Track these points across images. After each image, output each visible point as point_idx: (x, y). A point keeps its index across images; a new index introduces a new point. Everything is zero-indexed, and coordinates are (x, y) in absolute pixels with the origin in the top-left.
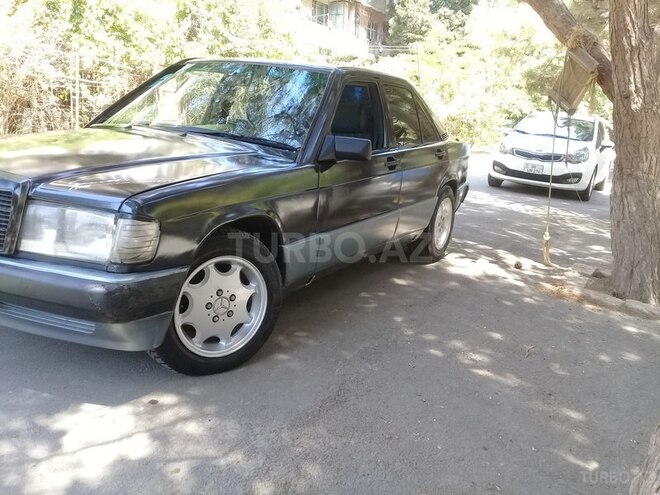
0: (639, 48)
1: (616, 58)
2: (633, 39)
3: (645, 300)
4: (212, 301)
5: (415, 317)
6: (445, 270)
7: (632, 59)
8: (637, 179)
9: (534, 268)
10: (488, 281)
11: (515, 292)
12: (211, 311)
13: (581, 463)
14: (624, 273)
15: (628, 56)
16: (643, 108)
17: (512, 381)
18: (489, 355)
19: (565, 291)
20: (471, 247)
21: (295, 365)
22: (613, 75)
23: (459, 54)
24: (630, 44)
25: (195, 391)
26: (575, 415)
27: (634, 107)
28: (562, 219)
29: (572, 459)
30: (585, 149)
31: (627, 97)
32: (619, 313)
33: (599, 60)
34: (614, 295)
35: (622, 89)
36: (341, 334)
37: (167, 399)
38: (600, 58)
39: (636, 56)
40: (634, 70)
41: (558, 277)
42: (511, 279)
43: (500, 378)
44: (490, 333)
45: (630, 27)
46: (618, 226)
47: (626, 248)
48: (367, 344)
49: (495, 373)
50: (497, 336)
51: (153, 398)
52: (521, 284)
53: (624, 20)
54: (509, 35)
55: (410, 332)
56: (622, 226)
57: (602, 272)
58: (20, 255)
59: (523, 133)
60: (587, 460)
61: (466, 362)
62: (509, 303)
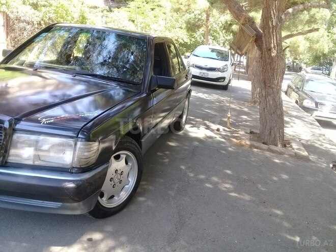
0: (276, 27)
1: (265, 31)
2: (274, 22)
3: (276, 145)
4: (113, 177)
5: (190, 165)
6: (189, 135)
7: (273, 32)
8: (272, 88)
9: (224, 130)
10: (210, 140)
11: (224, 145)
12: (112, 182)
13: (292, 238)
14: (267, 132)
15: (271, 30)
16: (277, 56)
17: (247, 197)
18: (231, 184)
19: (243, 142)
20: (193, 120)
21: (150, 203)
22: (263, 39)
23: (152, 9)
24: (272, 25)
25: (109, 228)
26: (278, 212)
27: (273, 55)
28: (223, 101)
29: (289, 237)
30: (226, 65)
31: (270, 50)
32: (268, 153)
33: (255, 30)
34: (264, 143)
35: (268, 46)
36: (162, 181)
37: (97, 236)
38: (256, 29)
39: (275, 31)
40: (273, 37)
41: (236, 135)
42: (218, 138)
43: (242, 197)
44: (225, 171)
45: (273, 16)
46: (264, 110)
47: (268, 121)
48: (177, 185)
49: (238, 194)
50: (229, 172)
51: (89, 236)
52: (223, 140)
53: (270, 12)
54: (180, 2)
55: (192, 175)
56: (266, 110)
57: (254, 131)
58: (8, 165)
59: (197, 56)
60: (294, 236)
61: (224, 189)
62: (224, 152)
